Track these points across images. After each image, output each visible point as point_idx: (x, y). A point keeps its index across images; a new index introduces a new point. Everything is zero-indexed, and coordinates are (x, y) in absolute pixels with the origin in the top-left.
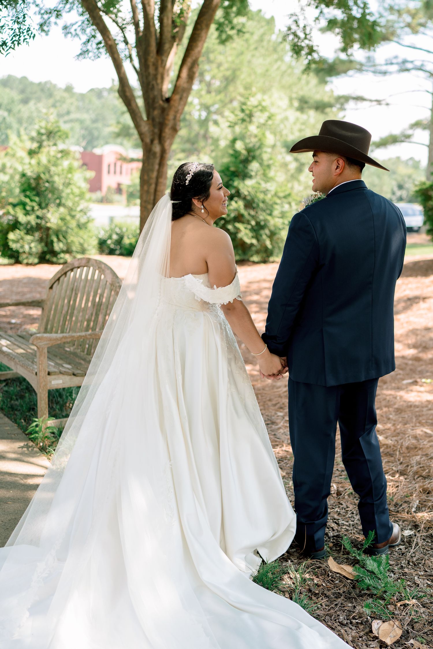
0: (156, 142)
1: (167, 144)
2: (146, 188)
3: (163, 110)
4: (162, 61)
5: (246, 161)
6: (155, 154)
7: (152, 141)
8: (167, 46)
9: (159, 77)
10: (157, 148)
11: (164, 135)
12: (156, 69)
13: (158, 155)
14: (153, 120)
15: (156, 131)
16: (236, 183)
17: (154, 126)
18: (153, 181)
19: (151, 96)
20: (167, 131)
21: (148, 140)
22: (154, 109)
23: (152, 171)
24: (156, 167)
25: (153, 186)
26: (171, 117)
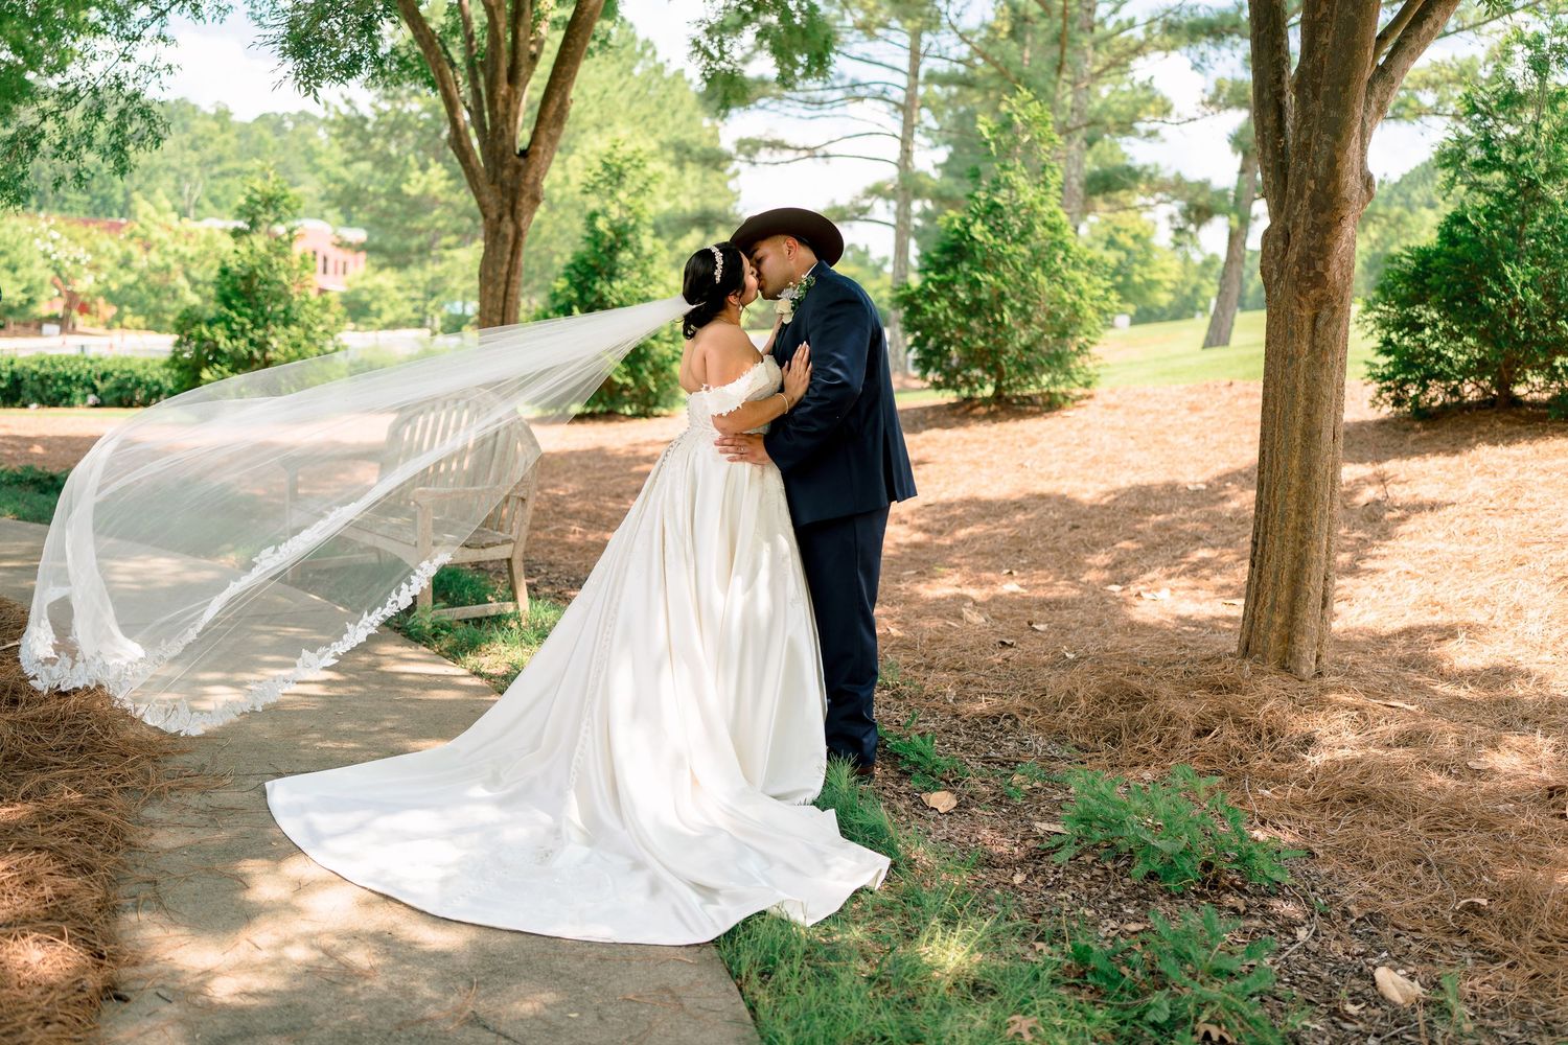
0: (507, 218)
1: (524, 222)
2: (490, 289)
3: (518, 169)
4: (516, 93)
5: (612, 250)
6: (505, 236)
7: (500, 217)
8: (523, 71)
9: (511, 118)
10: (508, 228)
11: (519, 207)
12: (508, 105)
13: (510, 238)
14: (502, 185)
15: (507, 201)
16: (597, 286)
17: (503, 194)
18: (502, 279)
19: (500, 147)
20: (525, 201)
21: (494, 215)
22: (503, 167)
23: (502, 263)
24: (508, 257)
25: (503, 287)
26: (530, 180)
